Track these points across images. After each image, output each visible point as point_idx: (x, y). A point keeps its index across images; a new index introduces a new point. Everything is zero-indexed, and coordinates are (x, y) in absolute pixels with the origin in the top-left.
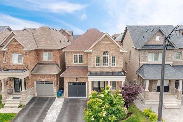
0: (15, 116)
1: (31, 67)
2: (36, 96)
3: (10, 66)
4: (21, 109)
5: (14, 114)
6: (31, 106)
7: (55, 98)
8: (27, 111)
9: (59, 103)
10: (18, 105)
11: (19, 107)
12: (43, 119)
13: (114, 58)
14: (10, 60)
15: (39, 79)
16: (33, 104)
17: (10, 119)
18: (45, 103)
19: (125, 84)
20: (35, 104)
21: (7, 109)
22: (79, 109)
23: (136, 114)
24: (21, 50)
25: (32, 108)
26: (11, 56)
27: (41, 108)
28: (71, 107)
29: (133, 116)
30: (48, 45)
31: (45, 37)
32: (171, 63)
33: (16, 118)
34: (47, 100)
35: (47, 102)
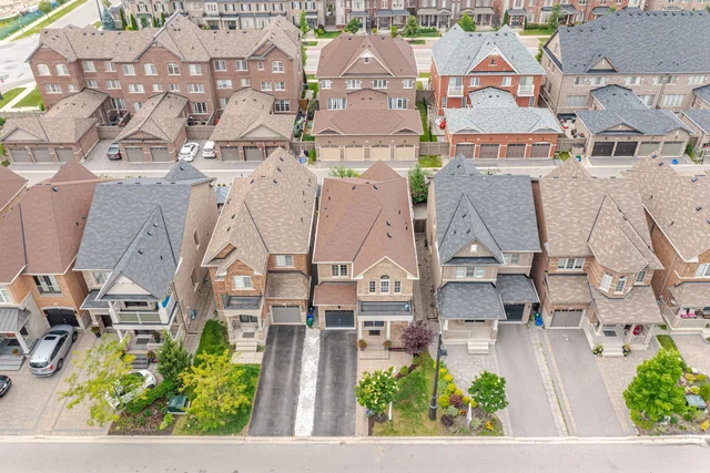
0: (260, 368)
2: (273, 324)
3: (231, 291)
4: (261, 355)
5: (258, 365)
6: (274, 348)
7: (305, 327)
9: (312, 340)
10: (254, 349)
11: (258, 351)
12: (300, 373)
13: (397, 283)
15: (276, 303)
16: (275, 342)
17: (257, 375)
18: (292, 341)
19: (411, 325)
20: (279, 343)
21: (243, 355)
22: (345, 354)
23: (424, 366)
24: (249, 272)
25: (276, 353)
26: (233, 280)
27: (289, 352)
28: (332, 349)
29: (419, 369)
30: (284, 244)
31: (273, 219)
32: (494, 280)
33: (263, 373)
34: (293, 334)
35: (295, 338)
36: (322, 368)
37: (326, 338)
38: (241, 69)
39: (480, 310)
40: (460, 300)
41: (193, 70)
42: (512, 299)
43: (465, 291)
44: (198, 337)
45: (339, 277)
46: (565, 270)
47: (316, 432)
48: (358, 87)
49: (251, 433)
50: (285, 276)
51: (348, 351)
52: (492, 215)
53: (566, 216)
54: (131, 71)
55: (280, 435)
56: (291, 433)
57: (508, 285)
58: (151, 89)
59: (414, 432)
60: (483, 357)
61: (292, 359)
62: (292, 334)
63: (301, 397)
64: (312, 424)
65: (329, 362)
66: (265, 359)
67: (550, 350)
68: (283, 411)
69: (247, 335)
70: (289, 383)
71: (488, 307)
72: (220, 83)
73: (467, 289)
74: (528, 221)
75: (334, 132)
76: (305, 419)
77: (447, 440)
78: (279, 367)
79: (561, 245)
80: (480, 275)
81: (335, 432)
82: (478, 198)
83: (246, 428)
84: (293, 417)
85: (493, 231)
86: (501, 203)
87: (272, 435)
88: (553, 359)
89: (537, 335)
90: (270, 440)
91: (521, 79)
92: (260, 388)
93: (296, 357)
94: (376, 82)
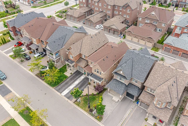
1: (76, 61)
2: (78, 70)
4: (71, 75)
5: (68, 77)
6: (74, 75)
7: (83, 74)
8: (72, 77)
9: (82, 77)
10: (70, 73)
11: (71, 74)
12: (74, 82)
14: (69, 56)
15: (79, 65)
18: (78, 75)
20: (76, 75)
21: (67, 73)
22: (86, 84)
27: (76, 77)
28: (84, 81)
29: (97, 96)
30: (84, 52)
32: (127, 84)
33: (67, 79)
36: (78, 84)
37: (85, 78)
38: (121, 10)
39: (117, 90)
40: (114, 85)
41: (109, 7)
42: (130, 92)
43: (117, 83)
44: (63, 65)
46: (149, 92)
47: (65, 96)
49: (55, 89)
50: (83, 60)
52: (136, 67)
53: (157, 76)
54: (96, 4)
55: (59, 92)
56: (61, 93)
57: (132, 88)
58: (100, 9)
60: (114, 102)
61: (75, 79)
62: (80, 74)
63: (69, 87)
64: (66, 94)
65: (81, 84)
66: (70, 76)
67: (134, 111)
68: (64, 88)
69: (71, 70)
70: (70, 83)
71: (120, 90)
72: (115, 12)
73: (118, 83)
74: (145, 73)
75: (130, 32)
76: (66, 92)
77: (87, 114)
78: (71, 79)
79: (149, 83)
80: (123, 80)
81: (68, 98)
82: (136, 60)
83: (55, 87)
84: (64, 90)
85: (133, 71)
86: (141, 64)
87: (58, 91)
88: (132, 114)
89: (134, 106)
90: (57, 92)
92: (64, 81)
94: (154, 22)
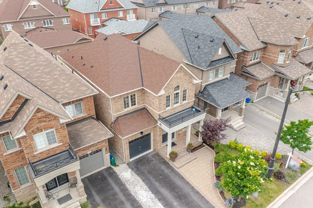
3: (34, 156)
6: (97, 198)
7: (111, 168)
9: (125, 174)
13: (185, 92)
14: (32, 147)
15: (81, 154)
18: (109, 184)
20: (99, 192)
22: (163, 171)
24: (53, 123)
26: (32, 140)
27: (115, 194)
28: (150, 172)
30: (71, 91)
31: (48, 73)
32: (228, 76)
34: (105, 178)
35: (110, 180)
36: (156, 192)
37: (137, 167)
39: (237, 95)
40: (221, 94)
43: (218, 88)
45: (131, 108)
46: (253, 62)
48: (32, 27)
50: (79, 126)
51: (163, 167)
59: (271, 197)
60: (245, 129)
61: (123, 198)
65: (157, 184)
69: (63, 200)
77: (292, 189)
79: (250, 44)
80: (221, 74)
91: (127, 11)
93: (124, 195)
94: (44, 22)
